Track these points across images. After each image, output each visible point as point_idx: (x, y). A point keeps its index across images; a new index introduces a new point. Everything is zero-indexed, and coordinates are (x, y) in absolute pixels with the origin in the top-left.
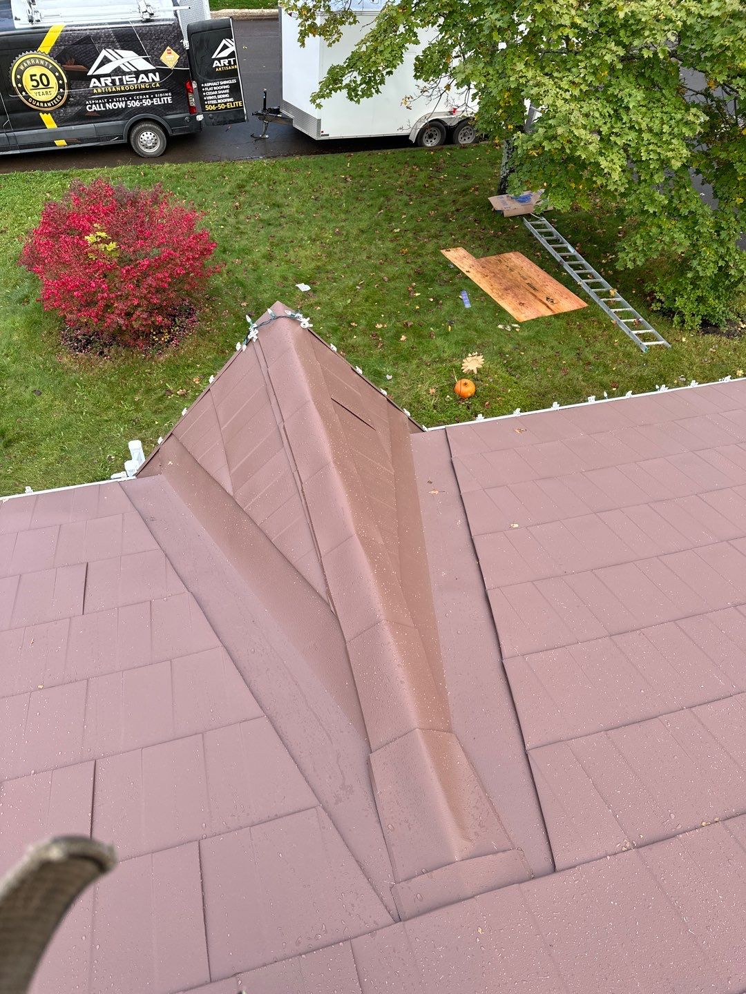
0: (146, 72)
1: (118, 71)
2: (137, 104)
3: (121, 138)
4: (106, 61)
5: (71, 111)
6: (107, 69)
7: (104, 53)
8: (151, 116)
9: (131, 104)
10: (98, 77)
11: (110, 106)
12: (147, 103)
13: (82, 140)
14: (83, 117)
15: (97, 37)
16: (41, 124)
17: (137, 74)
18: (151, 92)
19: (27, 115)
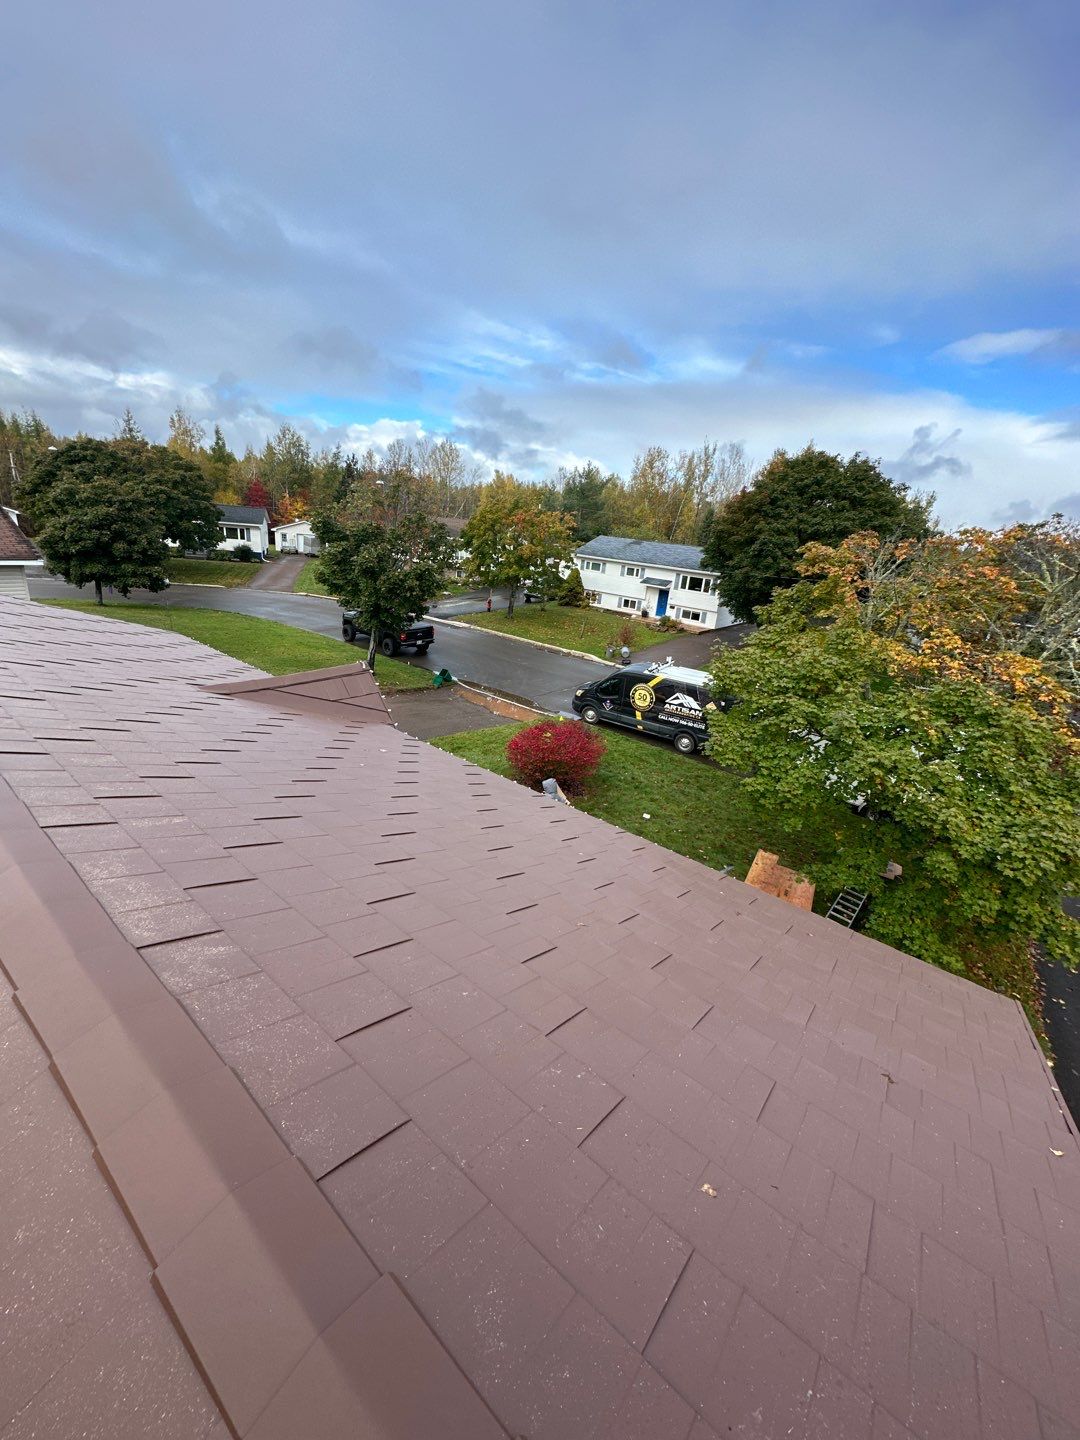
0: (696, 710)
1: (681, 705)
2: (685, 723)
3: (670, 736)
4: (677, 698)
5: (651, 715)
6: (676, 702)
7: (677, 694)
8: (689, 731)
9: (682, 722)
10: (670, 704)
11: (671, 719)
12: (690, 724)
13: (651, 730)
14: (656, 720)
15: (677, 687)
16: (635, 716)
17: (691, 709)
18: (694, 720)
19: (630, 709)
